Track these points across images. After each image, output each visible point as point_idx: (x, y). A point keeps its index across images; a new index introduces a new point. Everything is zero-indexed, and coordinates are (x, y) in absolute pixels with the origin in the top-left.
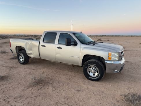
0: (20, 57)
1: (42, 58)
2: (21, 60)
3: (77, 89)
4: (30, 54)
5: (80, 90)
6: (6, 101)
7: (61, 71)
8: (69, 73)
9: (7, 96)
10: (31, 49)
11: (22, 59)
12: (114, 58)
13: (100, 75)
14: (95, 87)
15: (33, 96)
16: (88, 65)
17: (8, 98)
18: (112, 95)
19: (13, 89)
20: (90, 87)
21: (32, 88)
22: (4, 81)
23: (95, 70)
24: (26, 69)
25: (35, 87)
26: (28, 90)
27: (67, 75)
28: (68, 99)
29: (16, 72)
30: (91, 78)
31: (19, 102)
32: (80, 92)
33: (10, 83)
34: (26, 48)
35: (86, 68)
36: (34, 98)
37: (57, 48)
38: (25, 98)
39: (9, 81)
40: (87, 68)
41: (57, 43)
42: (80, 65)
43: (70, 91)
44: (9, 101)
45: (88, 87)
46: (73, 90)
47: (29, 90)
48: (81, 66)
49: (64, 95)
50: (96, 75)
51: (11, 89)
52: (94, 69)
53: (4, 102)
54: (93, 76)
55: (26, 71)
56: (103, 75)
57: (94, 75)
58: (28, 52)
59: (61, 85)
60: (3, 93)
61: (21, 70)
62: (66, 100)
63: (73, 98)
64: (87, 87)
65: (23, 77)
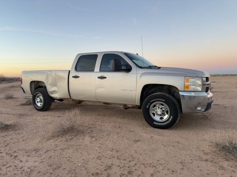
0: (37, 99)
1: (73, 97)
2: (39, 104)
3: (134, 139)
4: (54, 92)
5: (138, 141)
6: (11, 155)
7: (105, 118)
8: (119, 120)
9: (14, 149)
10: (54, 85)
11: (41, 101)
12: (194, 87)
13: (172, 117)
14: (164, 136)
15: (57, 149)
16: (151, 102)
17: (15, 152)
18: (195, 146)
19: (23, 140)
20: (156, 137)
21: (56, 139)
22: (10, 131)
23: (163, 109)
24: (46, 117)
25: (62, 137)
26: (49, 141)
27: (115, 122)
28: (117, 151)
29: (29, 120)
30: (157, 124)
31: (33, 157)
32: (139, 143)
33: (19, 134)
34: (48, 83)
35: (147, 107)
36: (60, 151)
37: (99, 78)
38: (45, 151)
39: (17, 132)
40: (149, 107)
41: (99, 71)
42: (138, 103)
43: (121, 142)
44: (17, 156)
45: (152, 137)
46: (126, 140)
47: (51, 141)
48: (139, 105)
49: (111, 146)
50: (164, 119)
51: (21, 140)
52: (161, 109)
53: (8, 157)
54: (160, 121)
55: (46, 119)
56: (177, 117)
57: (162, 118)
58: (50, 89)
59: (105, 134)
60: (6, 146)
61: (39, 118)
62: (114, 153)
63: (127, 151)
64: (150, 137)
65: (41, 126)
